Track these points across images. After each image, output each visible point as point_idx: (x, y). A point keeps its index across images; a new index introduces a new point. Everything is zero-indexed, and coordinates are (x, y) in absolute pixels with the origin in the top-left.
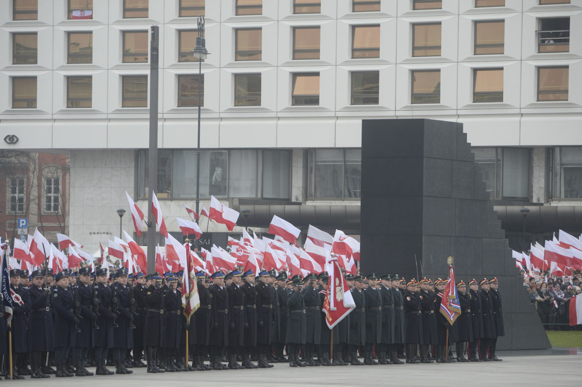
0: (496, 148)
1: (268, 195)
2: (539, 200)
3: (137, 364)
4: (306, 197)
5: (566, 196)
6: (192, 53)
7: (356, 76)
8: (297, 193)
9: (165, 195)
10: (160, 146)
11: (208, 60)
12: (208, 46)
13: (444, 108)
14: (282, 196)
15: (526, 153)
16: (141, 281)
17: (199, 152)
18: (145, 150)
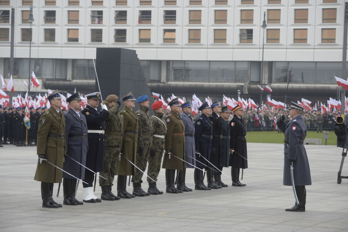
0: (148, 60)
1: (58, 77)
2: (164, 81)
3: (5, 143)
4: (73, 78)
5: (174, 80)
6: (27, 20)
7: (93, 31)
8: (69, 77)
9: (16, 77)
10: (14, 57)
11: (34, 23)
12: (34, 17)
13: (128, 44)
14: (63, 78)
15: (159, 63)
16: (7, 110)
17: (30, 60)
18: (8, 58)
